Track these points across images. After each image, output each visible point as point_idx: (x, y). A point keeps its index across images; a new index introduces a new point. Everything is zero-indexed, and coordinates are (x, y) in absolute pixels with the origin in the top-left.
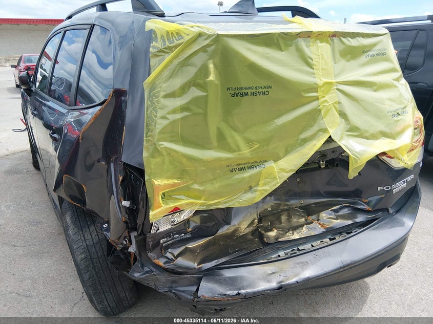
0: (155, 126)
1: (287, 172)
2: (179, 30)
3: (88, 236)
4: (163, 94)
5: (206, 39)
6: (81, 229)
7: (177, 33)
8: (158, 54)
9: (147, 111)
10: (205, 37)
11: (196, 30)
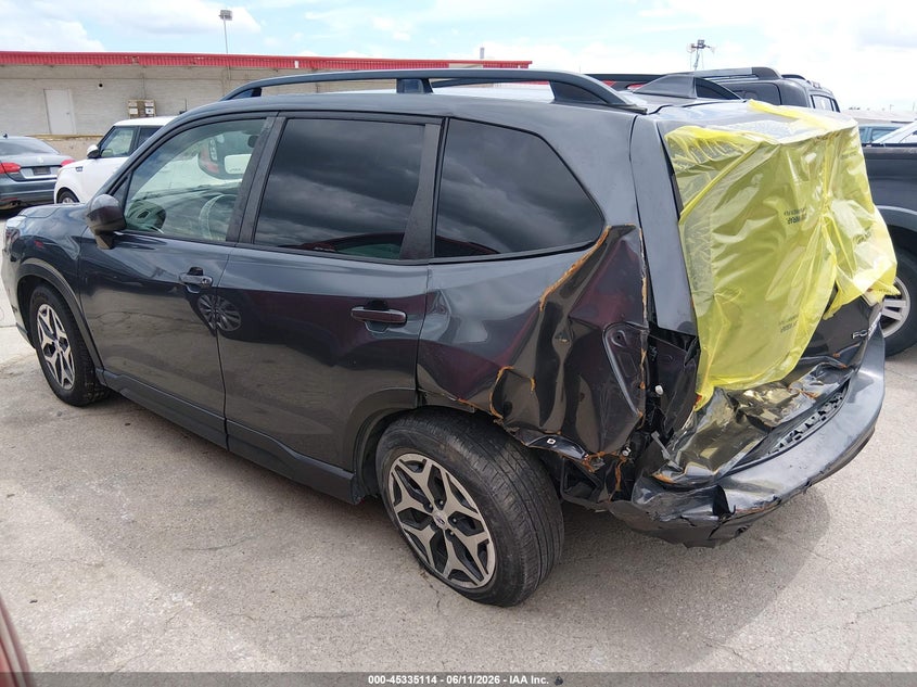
0: (710, 272)
1: (813, 322)
2: (724, 138)
3: (507, 469)
4: (714, 226)
5: (769, 151)
6: (490, 457)
7: (720, 143)
8: (692, 171)
9: (689, 252)
10: (767, 149)
11: (759, 140)
